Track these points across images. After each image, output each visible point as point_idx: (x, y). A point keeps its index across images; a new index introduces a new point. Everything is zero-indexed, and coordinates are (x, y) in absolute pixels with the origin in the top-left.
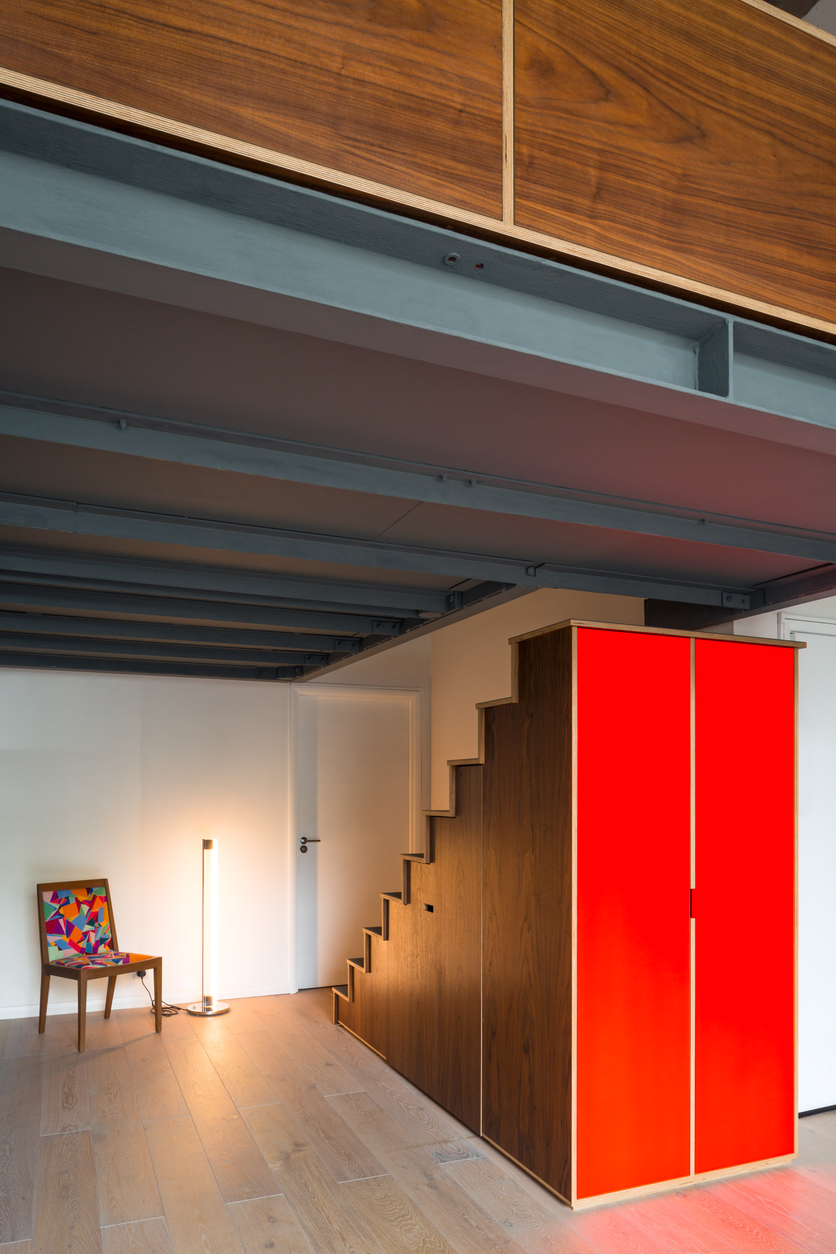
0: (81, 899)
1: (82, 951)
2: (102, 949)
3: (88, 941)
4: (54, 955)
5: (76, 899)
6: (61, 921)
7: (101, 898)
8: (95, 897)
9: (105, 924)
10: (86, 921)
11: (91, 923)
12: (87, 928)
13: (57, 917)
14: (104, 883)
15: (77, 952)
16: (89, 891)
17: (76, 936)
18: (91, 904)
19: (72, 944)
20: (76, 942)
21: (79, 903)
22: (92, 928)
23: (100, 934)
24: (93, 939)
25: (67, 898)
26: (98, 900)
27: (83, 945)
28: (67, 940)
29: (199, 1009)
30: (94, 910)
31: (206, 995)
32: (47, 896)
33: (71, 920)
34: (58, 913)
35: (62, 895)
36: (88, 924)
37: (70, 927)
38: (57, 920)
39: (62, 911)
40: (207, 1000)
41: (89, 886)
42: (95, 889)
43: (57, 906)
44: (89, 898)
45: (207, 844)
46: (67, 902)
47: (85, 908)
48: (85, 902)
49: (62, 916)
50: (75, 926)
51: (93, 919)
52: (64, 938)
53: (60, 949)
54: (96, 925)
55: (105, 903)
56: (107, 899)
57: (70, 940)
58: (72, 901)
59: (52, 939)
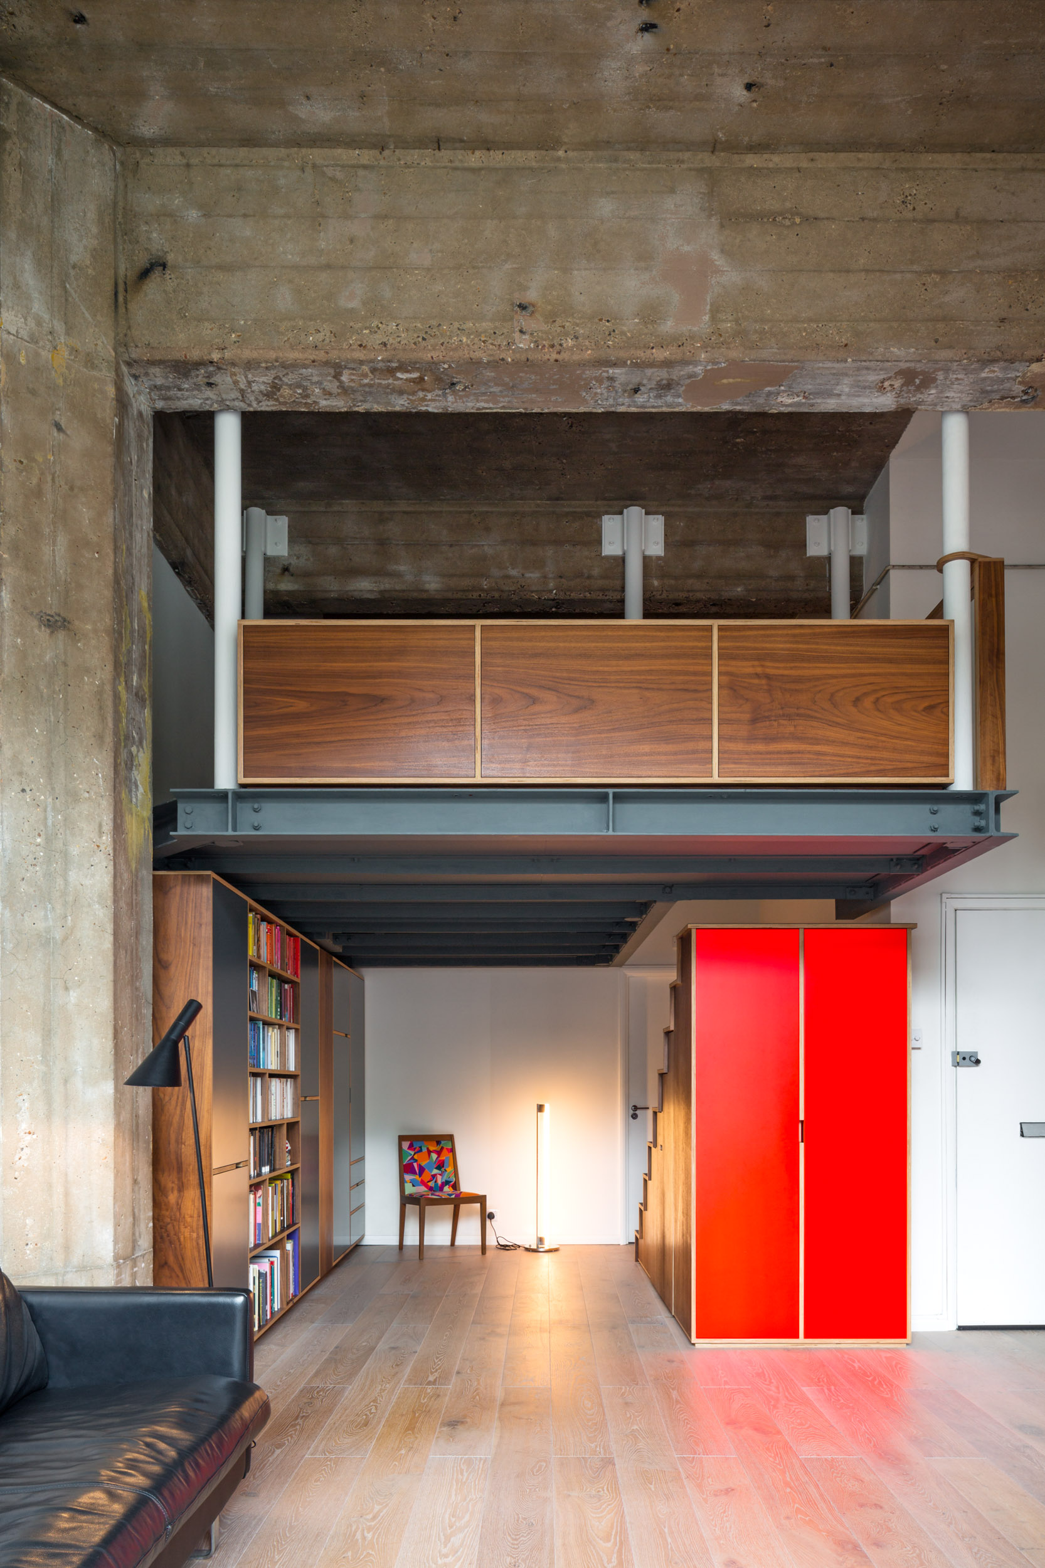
0: (431, 1149)
1: (431, 1189)
2: (446, 1189)
3: (436, 1182)
4: (409, 1189)
5: (428, 1149)
6: (415, 1165)
7: (447, 1149)
8: (442, 1148)
9: (450, 1169)
10: (435, 1166)
11: (438, 1168)
12: (435, 1171)
13: (412, 1161)
14: (450, 1138)
15: (426, 1190)
16: (438, 1143)
17: (426, 1177)
18: (439, 1153)
19: (423, 1183)
20: (426, 1181)
21: (429, 1152)
22: (440, 1172)
23: (445, 1178)
24: (440, 1180)
25: (421, 1147)
26: (445, 1151)
27: (431, 1184)
28: (419, 1179)
29: (534, 1247)
30: (441, 1158)
31: (539, 1236)
32: (406, 1145)
33: (423, 1164)
34: (413, 1158)
35: (416, 1145)
36: (437, 1168)
37: (422, 1170)
38: (412, 1163)
39: (416, 1157)
40: (541, 1240)
41: (438, 1139)
42: (443, 1142)
43: (412, 1153)
44: (438, 1148)
45: (540, 1108)
46: (420, 1150)
47: (434, 1156)
48: (434, 1151)
49: (416, 1161)
50: (426, 1170)
51: (440, 1165)
52: (417, 1177)
53: (413, 1186)
54: (443, 1169)
55: (451, 1154)
56: (452, 1150)
57: (422, 1180)
58: (424, 1150)
59: (408, 1177)
